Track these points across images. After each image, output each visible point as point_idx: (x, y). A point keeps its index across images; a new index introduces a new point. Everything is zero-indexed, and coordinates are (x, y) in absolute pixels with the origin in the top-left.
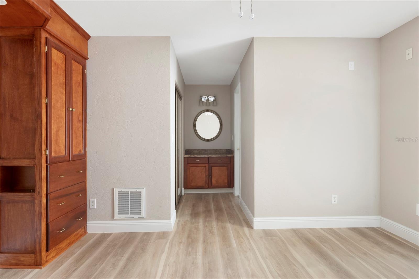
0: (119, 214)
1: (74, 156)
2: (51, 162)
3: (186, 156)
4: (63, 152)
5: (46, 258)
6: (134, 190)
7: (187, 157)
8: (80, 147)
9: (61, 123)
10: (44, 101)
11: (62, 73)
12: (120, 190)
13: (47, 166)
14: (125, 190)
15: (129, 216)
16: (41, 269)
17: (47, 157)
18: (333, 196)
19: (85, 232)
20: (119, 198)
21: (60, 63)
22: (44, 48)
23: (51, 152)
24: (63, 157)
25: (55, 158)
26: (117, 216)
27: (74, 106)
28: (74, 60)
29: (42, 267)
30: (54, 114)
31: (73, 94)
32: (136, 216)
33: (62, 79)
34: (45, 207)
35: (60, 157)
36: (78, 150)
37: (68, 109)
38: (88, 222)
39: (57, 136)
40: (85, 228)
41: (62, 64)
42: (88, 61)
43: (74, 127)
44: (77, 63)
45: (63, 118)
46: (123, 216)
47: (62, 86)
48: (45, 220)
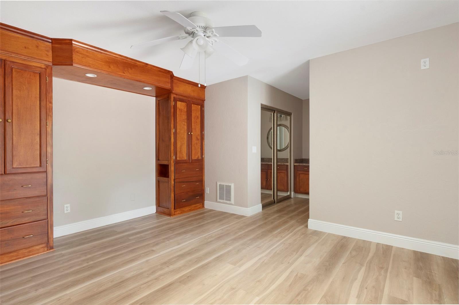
0: (219, 199)
1: (193, 160)
2: (177, 162)
3: (296, 164)
4: (185, 158)
5: (174, 213)
6: (227, 184)
7: (297, 166)
8: (198, 155)
9: (184, 141)
10: (173, 131)
11: (184, 114)
12: (220, 184)
13: (174, 165)
14: (222, 184)
15: (225, 201)
16: (171, 217)
17: (174, 160)
18: (396, 212)
19: (203, 206)
20: (219, 188)
21: (183, 109)
22: (172, 103)
23: (176, 158)
24: (185, 160)
25: (179, 160)
26: (218, 200)
27: (193, 130)
28: (193, 104)
29: (171, 216)
30: (178, 137)
31: (193, 124)
32: (228, 202)
33: (184, 117)
34: (173, 186)
35: (183, 160)
36: (197, 157)
37: (188, 133)
38: (205, 201)
39: (181, 148)
40: (203, 204)
41: (185, 108)
42: (205, 102)
43: (193, 143)
44: (196, 105)
45: (185, 138)
46: (222, 201)
47: (184, 121)
48: (173, 192)
